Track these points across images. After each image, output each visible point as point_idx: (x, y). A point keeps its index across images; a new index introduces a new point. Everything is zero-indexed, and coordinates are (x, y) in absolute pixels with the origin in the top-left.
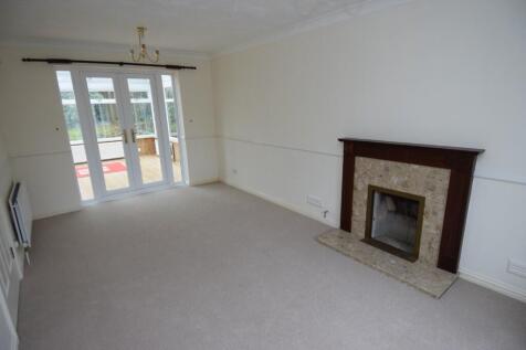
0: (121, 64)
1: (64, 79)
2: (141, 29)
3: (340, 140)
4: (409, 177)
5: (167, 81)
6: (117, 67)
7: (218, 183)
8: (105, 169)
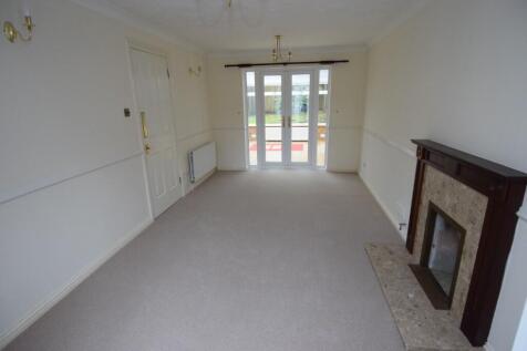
0: (285, 64)
1: (250, 78)
2: (278, 37)
3: (414, 141)
4: (458, 198)
5: (324, 76)
6: (281, 67)
7: (354, 174)
8: (267, 147)
